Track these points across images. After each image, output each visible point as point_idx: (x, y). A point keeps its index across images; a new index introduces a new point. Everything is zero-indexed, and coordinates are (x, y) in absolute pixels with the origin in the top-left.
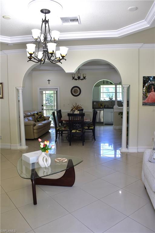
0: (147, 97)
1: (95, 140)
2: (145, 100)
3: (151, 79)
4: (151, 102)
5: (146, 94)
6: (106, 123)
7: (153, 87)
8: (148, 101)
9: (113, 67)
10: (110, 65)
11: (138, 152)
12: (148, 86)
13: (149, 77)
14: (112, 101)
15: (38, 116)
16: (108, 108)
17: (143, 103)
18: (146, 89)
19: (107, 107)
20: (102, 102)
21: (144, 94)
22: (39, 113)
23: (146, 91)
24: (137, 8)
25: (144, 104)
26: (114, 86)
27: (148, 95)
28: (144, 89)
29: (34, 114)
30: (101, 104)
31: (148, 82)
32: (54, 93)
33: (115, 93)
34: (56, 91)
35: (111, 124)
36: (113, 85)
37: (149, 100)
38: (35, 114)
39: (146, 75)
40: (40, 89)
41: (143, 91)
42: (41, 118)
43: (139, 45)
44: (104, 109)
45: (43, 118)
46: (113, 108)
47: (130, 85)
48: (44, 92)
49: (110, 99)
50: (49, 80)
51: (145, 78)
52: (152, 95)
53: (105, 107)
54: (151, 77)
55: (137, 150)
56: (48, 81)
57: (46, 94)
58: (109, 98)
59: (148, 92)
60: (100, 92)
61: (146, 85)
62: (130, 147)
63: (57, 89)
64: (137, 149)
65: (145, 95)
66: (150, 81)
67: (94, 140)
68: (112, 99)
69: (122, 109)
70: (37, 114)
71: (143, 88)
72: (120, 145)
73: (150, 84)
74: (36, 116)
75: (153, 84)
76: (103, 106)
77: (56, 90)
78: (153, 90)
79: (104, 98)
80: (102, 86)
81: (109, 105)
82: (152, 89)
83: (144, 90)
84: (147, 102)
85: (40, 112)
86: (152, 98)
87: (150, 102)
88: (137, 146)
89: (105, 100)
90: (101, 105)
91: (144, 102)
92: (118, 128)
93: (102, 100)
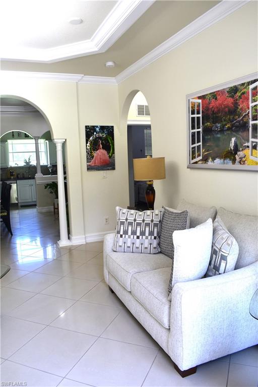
0: (93, 157)
1: (12, 235)
2: (90, 162)
3: (98, 129)
4: (99, 165)
5: (91, 152)
6: (23, 204)
7: (101, 142)
8: (95, 163)
9: (35, 108)
10: (29, 105)
11: (87, 243)
12: (94, 140)
13: (94, 127)
14: (29, 167)
16: (24, 178)
17: (87, 166)
18: (91, 144)
19: (22, 177)
20: (12, 168)
21: (88, 154)
23: (90, 148)
24: (82, 21)
25: (90, 168)
26: (33, 141)
27: (95, 154)
28: (88, 145)
30: (11, 172)
31: (94, 134)
33: (35, 153)
35: (33, 206)
36: (32, 138)
37: (97, 162)
39: (91, 124)
41: (87, 149)
43: (78, 77)
44: (18, 181)
46: (34, 178)
47: (66, 140)
49: (26, 162)
51: (89, 128)
52: (100, 154)
53: (18, 176)
54: (97, 127)
55: (84, 241)
59: (94, 150)
60: (8, 152)
61: (91, 138)
62: (73, 237)
64: (85, 239)
65: (91, 155)
66: (97, 133)
67: (10, 235)
68: (30, 162)
69: (57, 178)
71: (87, 143)
72: (57, 237)
73: (96, 138)
75: (100, 138)
76: (15, 176)
78: (101, 146)
79: (15, 162)
80: (9, 141)
81: (25, 173)
82: (99, 146)
83: (88, 147)
84: (93, 165)
86: (100, 159)
87: (97, 165)
88: (85, 234)
89: (16, 166)
91: (90, 166)
92: (45, 209)
93: (12, 166)
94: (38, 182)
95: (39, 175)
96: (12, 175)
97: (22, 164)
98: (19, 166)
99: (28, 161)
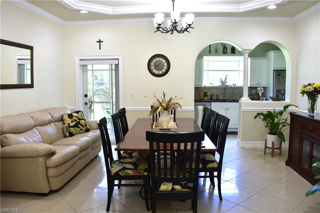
14: (226, 87)
15: (72, 122)
19: (216, 98)
20: (205, 88)
22: (75, 114)
29: (62, 116)
30: (205, 93)
32: (112, 70)
34: (116, 65)
38: (66, 117)
40: (81, 60)
42: (78, 127)
44: (212, 103)
45: (83, 126)
48: (89, 67)
49: (222, 82)
50: (100, 42)
53: (211, 98)
56: (98, 43)
57: (93, 70)
58: (220, 82)
60: (203, 70)
63: (118, 59)
68: (226, 82)
70: (70, 116)
74: (68, 121)
76: (209, 97)
77: (116, 62)
79: (209, 82)
80: (205, 58)
81: (220, 95)
85: (77, 112)
89: (211, 85)
90: (205, 95)
92: (249, 144)
93: (206, 86)
94: (243, 108)
95: (245, 99)
96: (206, 96)
97: (217, 84)
98: (214, 85)
99: (224, 81)
